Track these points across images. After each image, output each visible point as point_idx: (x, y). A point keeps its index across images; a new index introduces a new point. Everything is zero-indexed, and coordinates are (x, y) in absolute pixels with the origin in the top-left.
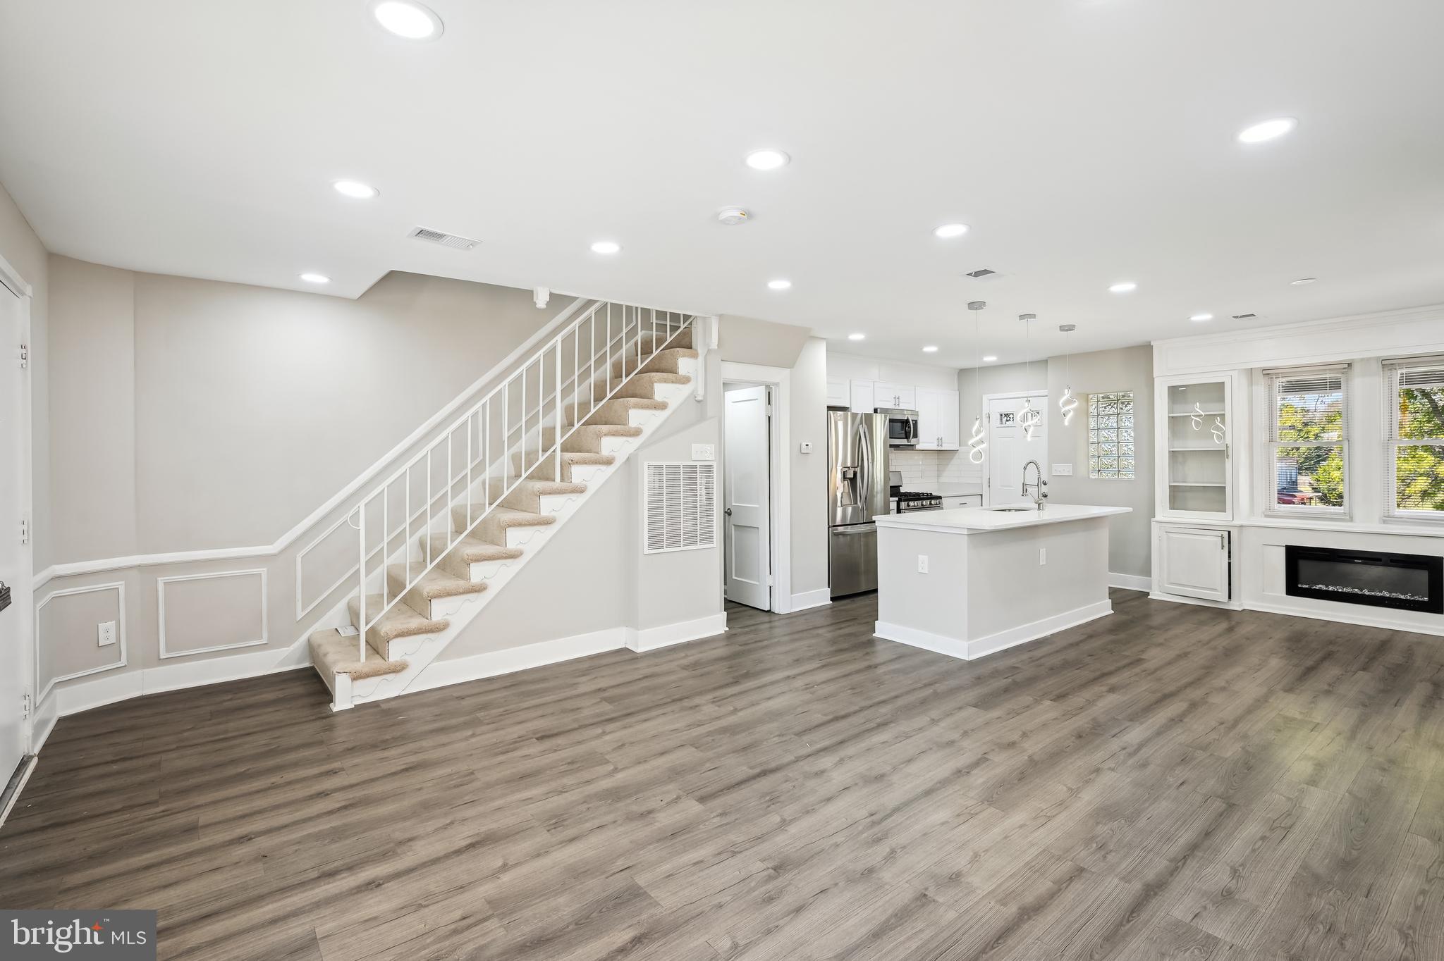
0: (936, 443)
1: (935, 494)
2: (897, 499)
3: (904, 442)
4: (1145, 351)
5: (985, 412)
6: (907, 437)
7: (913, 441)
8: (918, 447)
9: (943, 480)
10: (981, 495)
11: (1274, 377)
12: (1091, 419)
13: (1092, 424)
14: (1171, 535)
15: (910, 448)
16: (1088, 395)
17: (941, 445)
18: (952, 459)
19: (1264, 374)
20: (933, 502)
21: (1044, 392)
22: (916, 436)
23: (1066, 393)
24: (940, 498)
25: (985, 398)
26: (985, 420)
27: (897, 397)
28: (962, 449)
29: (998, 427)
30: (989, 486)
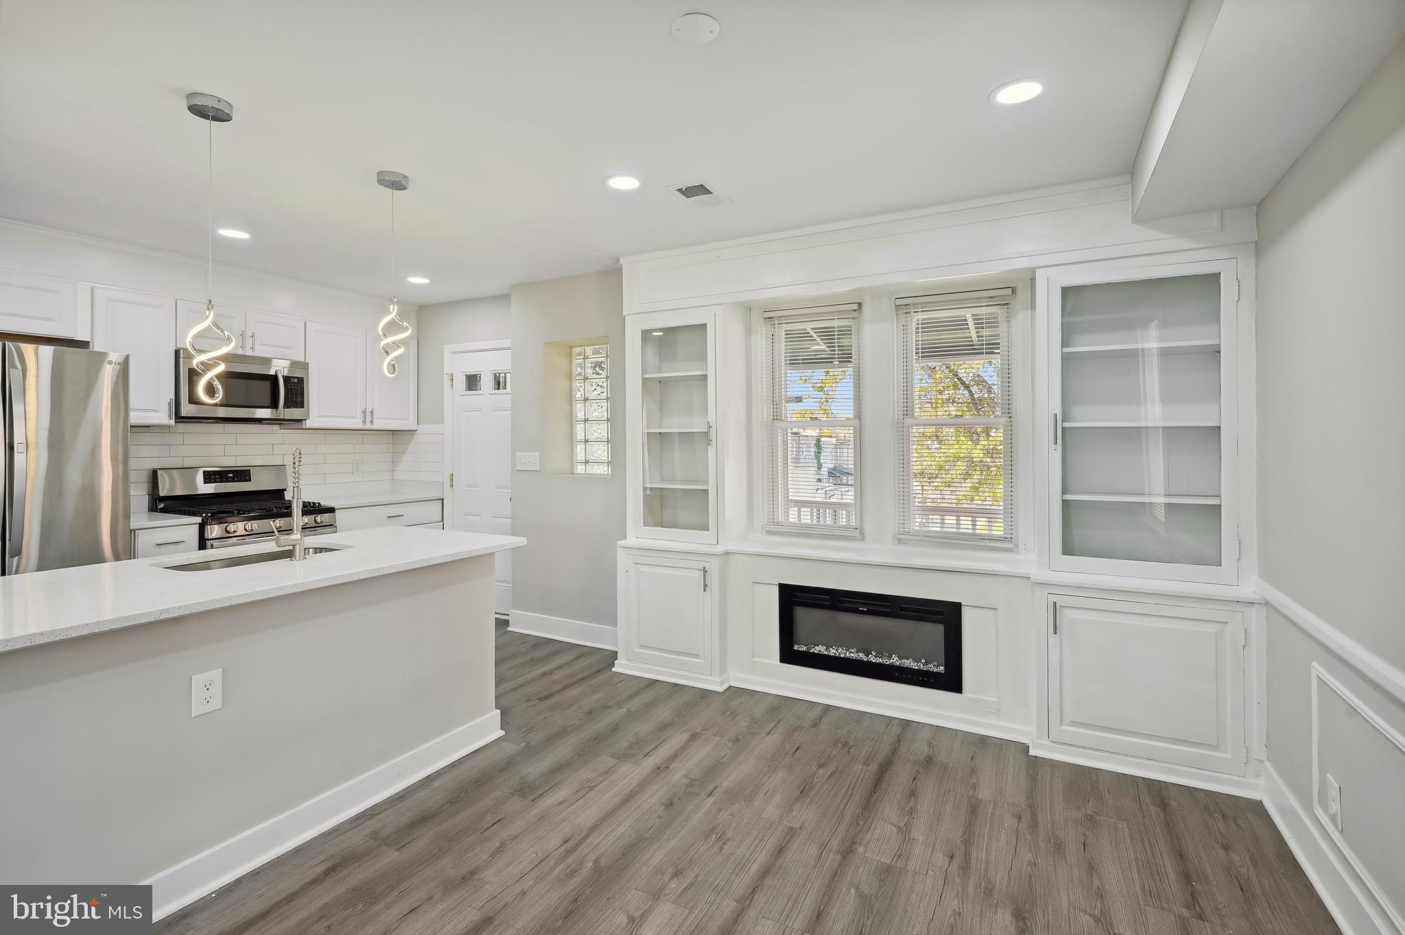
0: (358, 419)
1: (326, 503)
3: (265, 413)
4: (612, 275)
5: (447, 369)
7: (292, 413)
8: (309, 424)
10: (443, 499)
11: (776, 322)
12: (577, 385)
13: (579, 392)
14: (642, 568)
16: (571, 348)
17: (372, 422)
18: (409, 444)
19: (765, 318)
21: (507, 343)
22: (296, 403)
24: (331, 510)
25: (447, 349)
26: (447, 383)
27: (249, 333)
28: (422, 428)
29: (462, 395)
30: (452, 486)
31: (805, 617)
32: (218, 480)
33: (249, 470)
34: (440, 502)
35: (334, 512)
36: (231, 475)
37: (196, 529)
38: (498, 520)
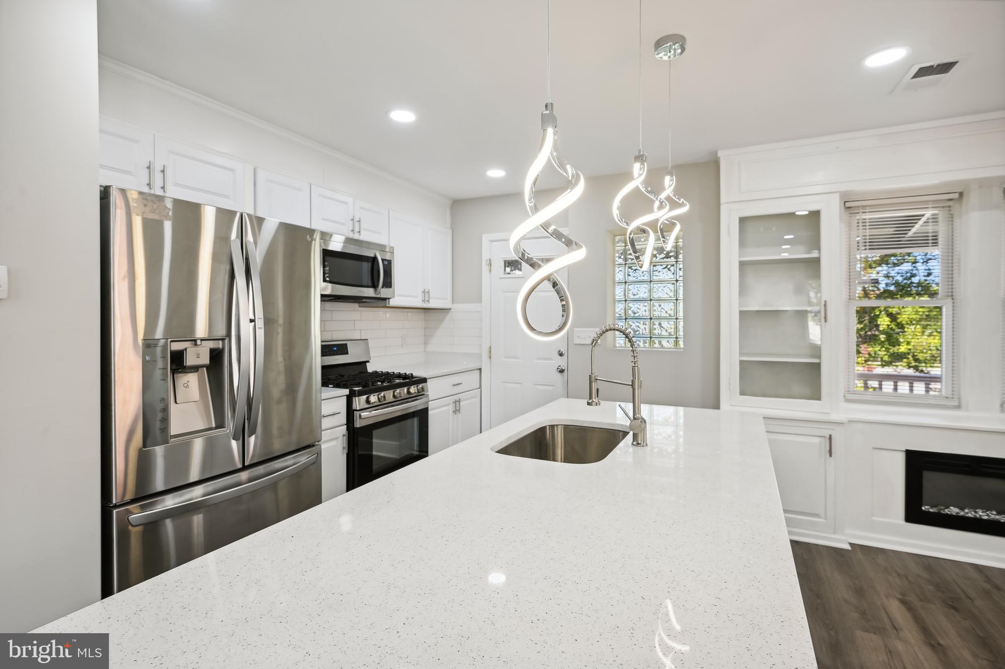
0: (420, 298)
1: (418, 373)
2: (346, 392)
3: (369, 292)
5: (485, 256)
6: (374, 286)
7: (384, 292)
8: (393, 302)
9: (430, 348)
10: (480, 369)
12: (617, 270)
13: (619, 276)
15: (381, 303)
16: (615, 236)
17: (428, 301)
18: (443, 320)
20: (413, 389)
22: (388, 284)
23: (666, 186)
24: (424, 380)
25: (485, 238)
26: (485, 268)
27: (357, 219)
28: (457, 307)
29: (501, 278)
30: (490, 357)
31: (931, 479)
32: (328, 353)
33: (346, 344)
34: (479, 371)
35: (426, 382)
36: (335, 349)
37: (344, 401)
38: (539, 387)
